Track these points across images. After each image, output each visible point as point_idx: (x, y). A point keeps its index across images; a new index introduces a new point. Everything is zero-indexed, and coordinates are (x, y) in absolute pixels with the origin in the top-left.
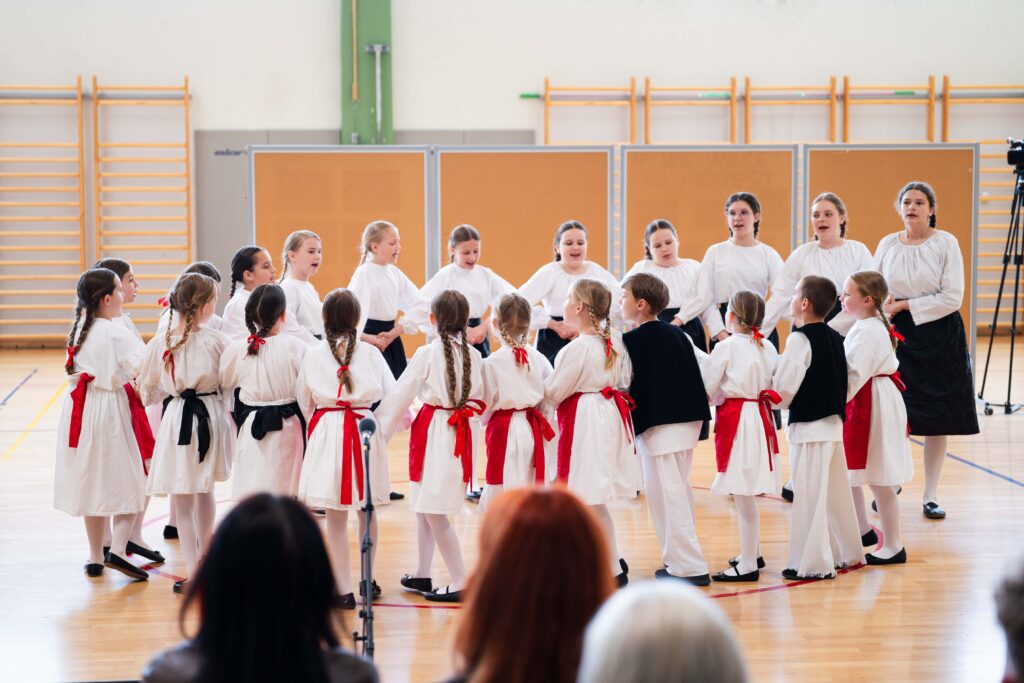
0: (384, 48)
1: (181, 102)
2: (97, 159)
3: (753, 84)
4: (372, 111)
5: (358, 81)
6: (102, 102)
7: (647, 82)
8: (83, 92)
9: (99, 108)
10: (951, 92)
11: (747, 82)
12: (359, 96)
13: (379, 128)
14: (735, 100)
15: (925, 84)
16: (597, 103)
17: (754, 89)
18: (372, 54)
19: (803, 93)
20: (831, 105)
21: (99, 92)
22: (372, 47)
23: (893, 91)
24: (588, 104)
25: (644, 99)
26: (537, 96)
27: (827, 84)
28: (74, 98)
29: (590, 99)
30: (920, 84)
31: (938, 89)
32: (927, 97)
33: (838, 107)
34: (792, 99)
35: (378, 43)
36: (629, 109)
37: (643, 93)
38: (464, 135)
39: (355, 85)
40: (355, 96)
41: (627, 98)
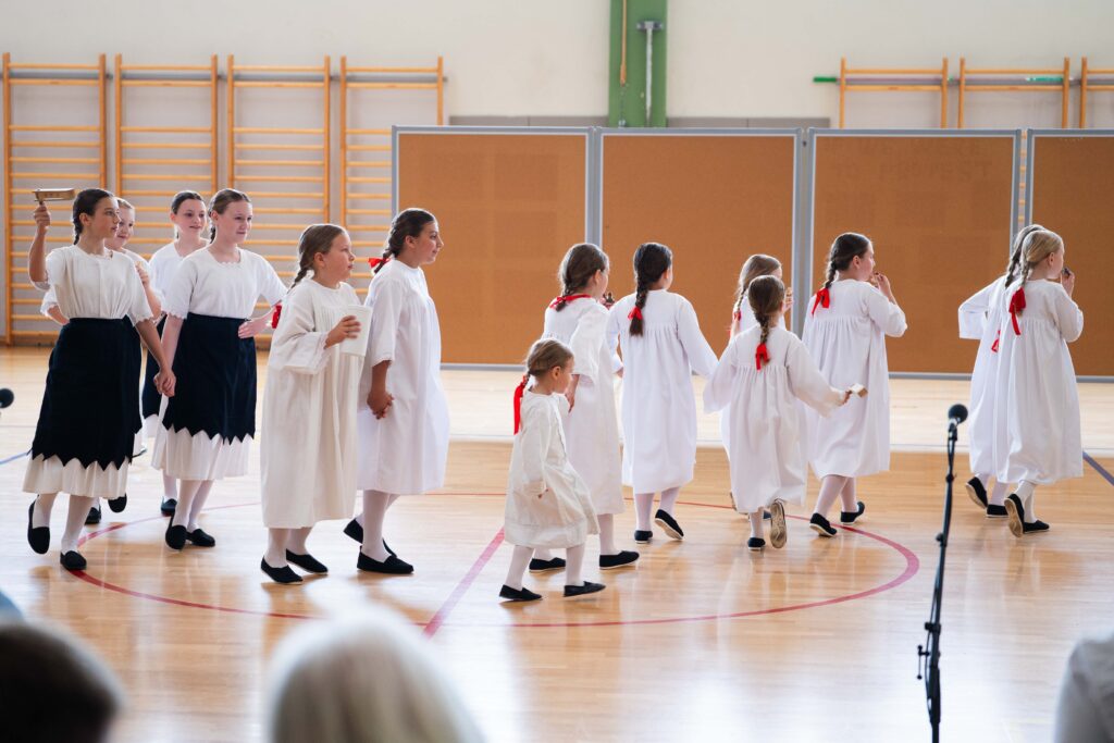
0: (656, 26)
1: (434, 85)
2: (344, 146)
3: (1090, 67)
4: (642, 95)
5: (627, 63)
6: (351, 85)
7: (962, 63)
8: (332, 74)
9: (348, 91)
11: (1084, 63)
12: (627, 81)
13: (648, 114)
14: (1067, 84)
16: (900, 87)
17: (1089, 72)
18: (644, 31)
21: (348, 74)
22: (643, 24)
24: (891, 89)
25: (957, 83)
26: (833, 80)
28: (319, 80)
29: (893, 83)
35: (648, 20)
36: (939, 95)
37: (958, 76)
38: (747, 122)
39: (623, 67)
40: (623, 80)
41: (938, 82)
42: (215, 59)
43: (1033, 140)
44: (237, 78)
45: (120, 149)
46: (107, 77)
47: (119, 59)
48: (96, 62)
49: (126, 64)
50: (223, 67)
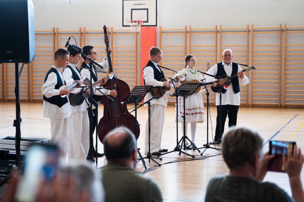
42: (281, 25)
44: (287, 30)
45: (253, 51)
46: (249, 31)
47: (253, 26)
48: (246, 27)
49: (254, 27)
50: (283, 27)
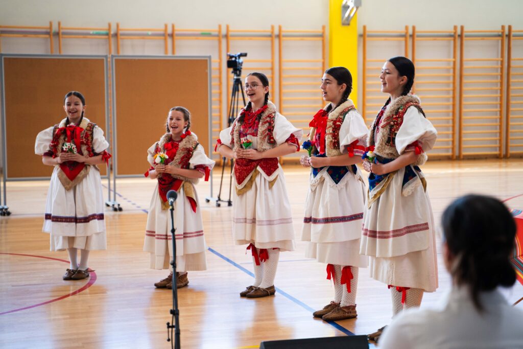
3: (121, 27)
7: (59, 24)
10: (230, 33)
11: (118, 26)
14: (110, 36)
15: (217, 28)
16: (29, 35)
17: (121, 30)
19: (150, 33)
20: (165, 39)
23: (200, 32)
25: (58, 34)
27: (163, 27)
30: (213, 29)
31: (224, 32)
32: (218, 36)
33: (169, 41)
34: (143, 36)
36: (49, 39)
37: (58, 30)
41: (48, 33)
43: (114, 61)
